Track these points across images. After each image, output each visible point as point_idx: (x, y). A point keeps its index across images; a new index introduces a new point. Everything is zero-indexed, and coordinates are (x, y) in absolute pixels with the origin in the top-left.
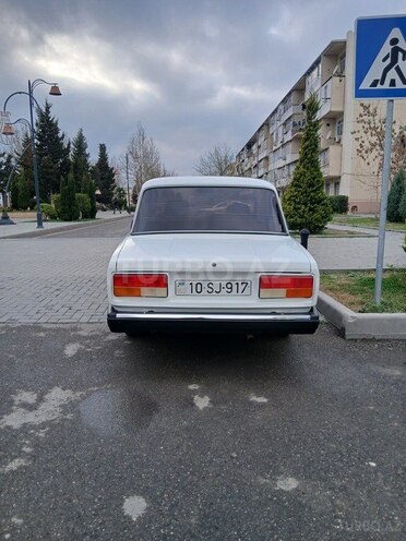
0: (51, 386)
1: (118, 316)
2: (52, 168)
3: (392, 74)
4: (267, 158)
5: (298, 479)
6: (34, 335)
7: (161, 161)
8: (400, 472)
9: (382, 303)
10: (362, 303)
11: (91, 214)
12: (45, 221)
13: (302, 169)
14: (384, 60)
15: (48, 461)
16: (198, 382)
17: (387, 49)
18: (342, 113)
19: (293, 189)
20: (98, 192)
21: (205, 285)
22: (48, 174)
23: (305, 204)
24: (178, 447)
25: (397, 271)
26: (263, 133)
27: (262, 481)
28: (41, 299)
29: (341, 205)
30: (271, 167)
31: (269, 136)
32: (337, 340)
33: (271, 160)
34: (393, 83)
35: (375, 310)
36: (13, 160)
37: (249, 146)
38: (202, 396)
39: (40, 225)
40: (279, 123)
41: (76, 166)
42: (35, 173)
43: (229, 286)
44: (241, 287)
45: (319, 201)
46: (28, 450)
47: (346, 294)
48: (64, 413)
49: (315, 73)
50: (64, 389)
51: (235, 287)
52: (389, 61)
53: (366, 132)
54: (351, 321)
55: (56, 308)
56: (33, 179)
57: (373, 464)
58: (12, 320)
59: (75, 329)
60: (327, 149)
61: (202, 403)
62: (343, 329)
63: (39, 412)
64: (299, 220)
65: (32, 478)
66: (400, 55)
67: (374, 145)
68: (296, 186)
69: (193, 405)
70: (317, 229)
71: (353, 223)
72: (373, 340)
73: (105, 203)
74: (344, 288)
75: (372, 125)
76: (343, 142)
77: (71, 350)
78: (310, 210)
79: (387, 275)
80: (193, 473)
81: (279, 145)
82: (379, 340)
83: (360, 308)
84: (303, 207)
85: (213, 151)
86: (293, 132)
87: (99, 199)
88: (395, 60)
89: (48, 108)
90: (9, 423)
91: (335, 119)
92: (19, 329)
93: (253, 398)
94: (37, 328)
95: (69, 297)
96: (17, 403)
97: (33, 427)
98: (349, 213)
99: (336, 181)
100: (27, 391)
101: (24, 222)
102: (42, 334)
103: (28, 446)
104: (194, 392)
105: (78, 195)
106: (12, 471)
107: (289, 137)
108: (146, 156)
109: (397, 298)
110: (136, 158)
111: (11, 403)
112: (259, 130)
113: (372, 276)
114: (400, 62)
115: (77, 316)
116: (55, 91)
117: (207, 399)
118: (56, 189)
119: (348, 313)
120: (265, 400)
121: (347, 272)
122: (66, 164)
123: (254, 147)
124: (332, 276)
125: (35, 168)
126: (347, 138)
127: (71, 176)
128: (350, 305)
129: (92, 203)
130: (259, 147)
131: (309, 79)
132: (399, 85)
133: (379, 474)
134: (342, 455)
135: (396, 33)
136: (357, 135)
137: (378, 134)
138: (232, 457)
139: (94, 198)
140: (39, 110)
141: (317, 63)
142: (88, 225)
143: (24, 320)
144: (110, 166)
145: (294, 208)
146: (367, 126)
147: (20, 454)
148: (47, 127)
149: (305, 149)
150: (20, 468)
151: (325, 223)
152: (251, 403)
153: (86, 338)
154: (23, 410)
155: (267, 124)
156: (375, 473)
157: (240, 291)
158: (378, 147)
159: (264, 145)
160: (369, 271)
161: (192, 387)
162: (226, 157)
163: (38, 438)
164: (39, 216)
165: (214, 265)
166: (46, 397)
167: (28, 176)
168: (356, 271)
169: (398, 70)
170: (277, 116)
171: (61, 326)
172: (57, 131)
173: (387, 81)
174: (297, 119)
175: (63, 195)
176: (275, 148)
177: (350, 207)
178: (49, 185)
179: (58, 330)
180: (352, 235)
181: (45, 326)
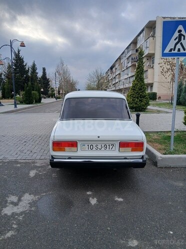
0: (24, 193)
1: (55, 160)
2: (20, 79)
3: (179, 46)
4: (119, 74)
5: (138, 240)
6: (15, 165)
7: (71, 75)
8: (184, 236)
9: (174, 149)
10: (165, 149)
11: (39, 101)
12: (18, 104)
13: (136, 82)
14: (175, 40)
15: (25, 232)
16: (91, 191)
17: (176, 34)
18: (154, 54)
19: (132, 91)
20: (42, 90)
21: (94, 146)
22: (19, 82)
23: (138, 98)
24: (83, 225)
25: (180, 132)
26: (118, 62)
27: (122, 242)
28: (17, 147)
29: (154, 97)
30: (122, 78)
31: (120, 64)
32: (153, 167)
33: (121, 75)
34: (179, 50)
35: (171, 153)
36: (3, 75)
37: (112, 68)
38: (93, 198)
39: (16, 107)
40: (125, 58)
41: (32, 79)
42: (13, 81)
43: (105, 146)
44: (111, 147)
45: (144, 97)
46: (15, 226)
47: (157, 144)
48: (31, 207)
49: (142, 35)
50: (30, 194)
51: (108, 147)
52: (177, 40)
53: (165, 64)
54: (159, 159)
55: (25, 151)
56: (12, 84)
57: (172, 233)
58: (5, 158)
59: (34, 163)
60: (147, 71)
61: (93, 201)
62: (156, 162)
63: (19, 206)
64: (135, 105)
65: (17, 241)
66: (182, 37)
67: (168, 70)
68: (133, 89)
69: (89, 202)
70: (143, 109)
71: (159, 105)
72: (170, 168)
73: (45, 95)
74: (156, 141)
75: (168, 60)
76: (154, 67)
77: (32, 174)
78: (140, 100)
79: (176, 134)
80: (90, 238)
81: (125, 68)
82: (173, 168)
83: (164, 152)
84: (137, 99)
85: (95, 71)
86: (132, 62)
87: (43, 93)
88: (180, 40)
89: (19, 52)
90: (6, 212)
91: (151, 57)
92: (8, 163)
93: (117, 199)
94: (16, 162)
95: (30, 146)
96: (9, 202)
97: (17, 214)
98: (157, 100)
99: (151, 85)
100: (14, 195)
101: (8, 105)
102: (19, 165)
103: (15, 224)
104: (89, 196)
105: (33, 92)
106: (8, 238)
107: (130, 64)
108: (64, 73)
109: (180, 147)
110: (60, 74)
111: (6, 201)
112: (116, 61)
113: (169, 134)
114: (182, 41)
115: (35, 155)
116: (23, 45)
117: (95, 199)
118: (23, 89)
119: (158, 154)
120: (122, 200)
121: (157, 132)
122: (27, 77)
123: (114, 69)
124: (150, 134)
125: (13, 79)
126: (156, 66)
127: (30, 83)
128: (159, 150)
129: (40, 95)
130: (116, 69)
131: (139, 38)
132: (182, 51)
133: (174, 237)
134: (158, 228)
135: (181, 27)
136: (161, 65)
137: (171, 64)
138: (108, 230)
139: (40, 93)
140: (15, 53)
141: (143, 30)
142: (38, 106)
143: (10, 158)
144: (48, 78)
145: (133, 100)
146: (165, 61)
147: (12, 229)
148: (19, 61)
149: (138, 73)
150: (12, 236)
151: (147, 106)
152: (116, 201)
153: (39, 167)
154: (11, 205)
155: (120, 58)
156: (173, 237)
157: (110, 148)
158: (170, 70)
159: (118, 68)
160: (167, 132)
161: (88, 193)
162: (101, 73)
163: (19, 220)
164: (15, 102)
165: (99, 137)
166: (22, 198)
167: (10, 83)
168: (161, 132)
169: (181, 44)
170: (124, 55)
171: (27, 161)
172: (23, 62)
173: (177, 49)
174: (133, 57)
175: (26, 92)
176: (123, 69)
177: (157, 97)
178: (20, 87)
179: (26, 163)
180: (159, 112)
181: (20, 161)
